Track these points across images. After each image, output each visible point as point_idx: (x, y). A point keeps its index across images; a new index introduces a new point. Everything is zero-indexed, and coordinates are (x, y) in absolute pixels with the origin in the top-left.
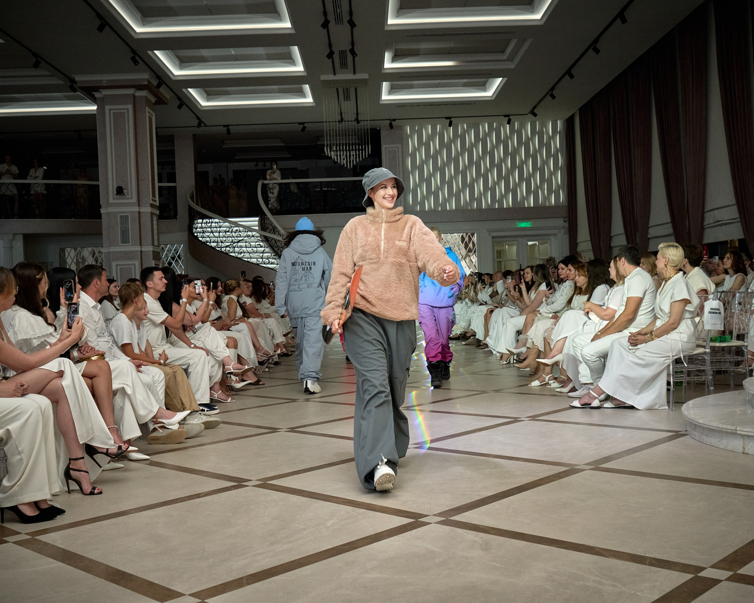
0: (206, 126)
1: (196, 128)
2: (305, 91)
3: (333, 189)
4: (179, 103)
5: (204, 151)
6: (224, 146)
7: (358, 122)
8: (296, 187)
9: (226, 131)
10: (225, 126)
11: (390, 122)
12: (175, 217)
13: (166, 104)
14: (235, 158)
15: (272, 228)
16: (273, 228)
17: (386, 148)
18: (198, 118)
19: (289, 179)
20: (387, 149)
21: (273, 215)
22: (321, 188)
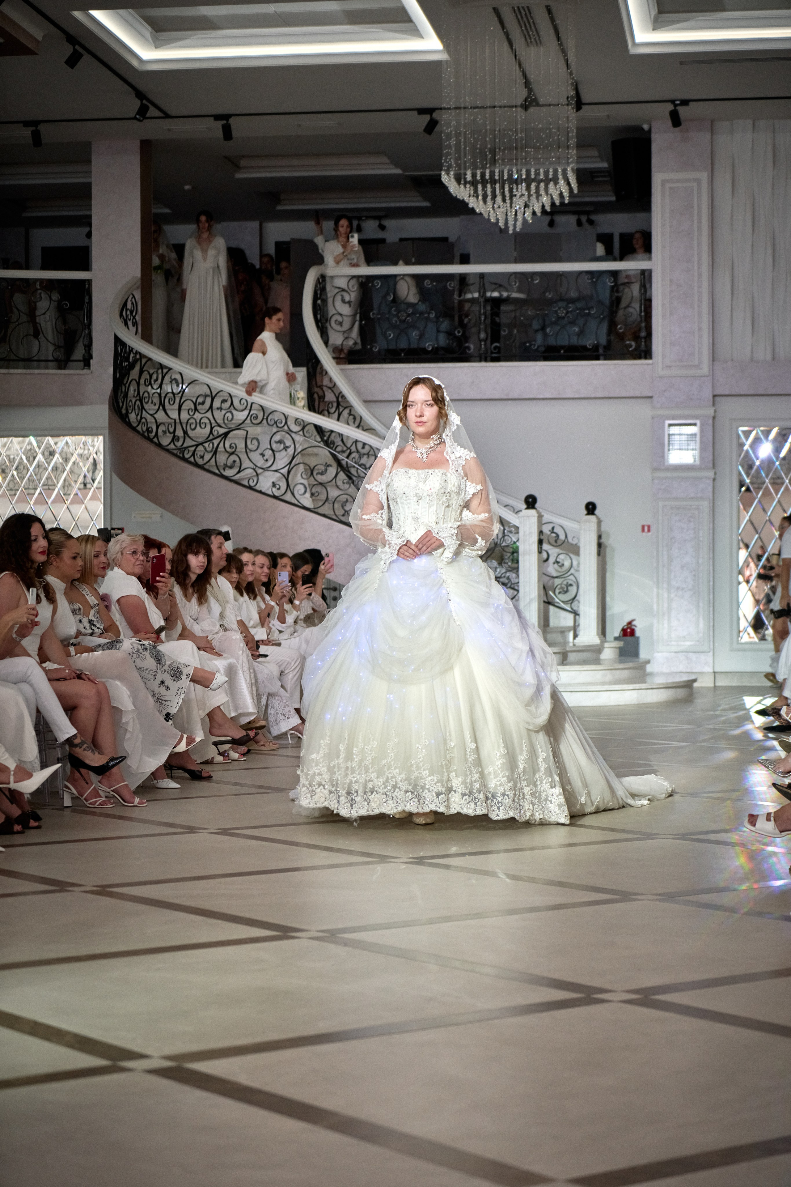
0: (167, 116)
1: (135, 121)
2: (413, 18)
3: (515, 295)
4: (68, 50)
5: (187, 187)
6: (239, 176)
7: (579, 105)
8: (413, 290)
9: (220, 134)
10: (217, 117)
11: (671, 107)
12: (86, 362)
13: (36, 54)
14: (279, 208)
15: (335, 399)
16: (337, 398)
17: (664, 182)
18: (140, 95)
19: (395, 263)
20: (668, 185)
21: (338, 363)
22: (483, 289)
